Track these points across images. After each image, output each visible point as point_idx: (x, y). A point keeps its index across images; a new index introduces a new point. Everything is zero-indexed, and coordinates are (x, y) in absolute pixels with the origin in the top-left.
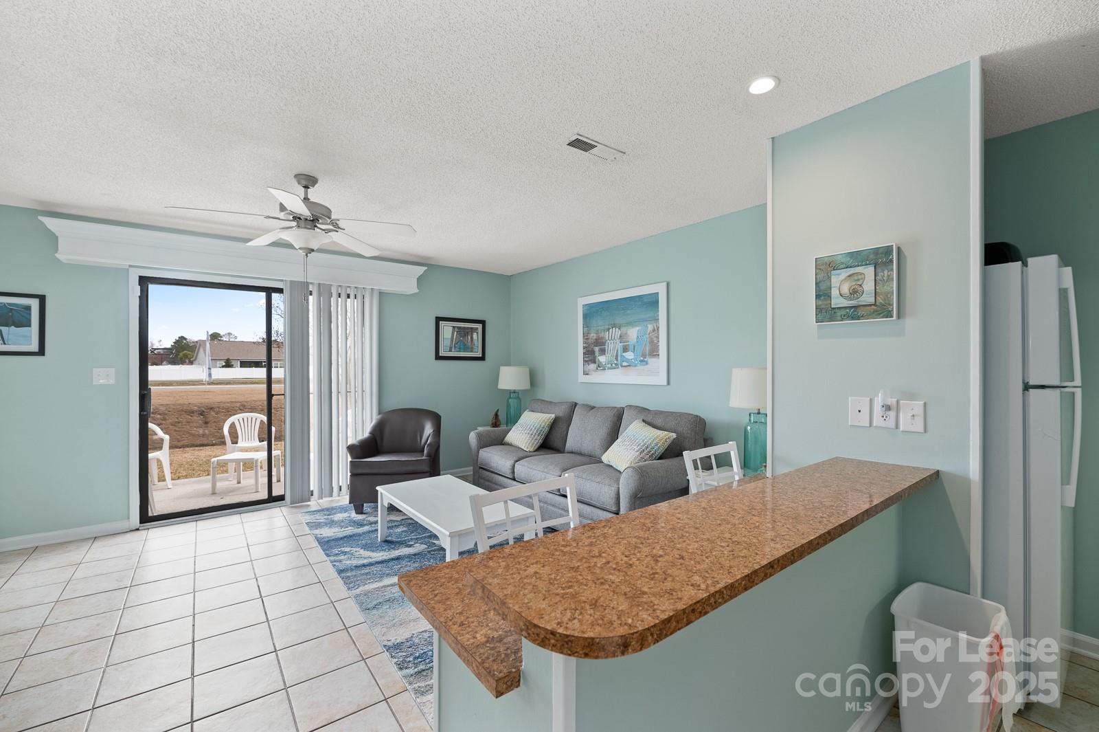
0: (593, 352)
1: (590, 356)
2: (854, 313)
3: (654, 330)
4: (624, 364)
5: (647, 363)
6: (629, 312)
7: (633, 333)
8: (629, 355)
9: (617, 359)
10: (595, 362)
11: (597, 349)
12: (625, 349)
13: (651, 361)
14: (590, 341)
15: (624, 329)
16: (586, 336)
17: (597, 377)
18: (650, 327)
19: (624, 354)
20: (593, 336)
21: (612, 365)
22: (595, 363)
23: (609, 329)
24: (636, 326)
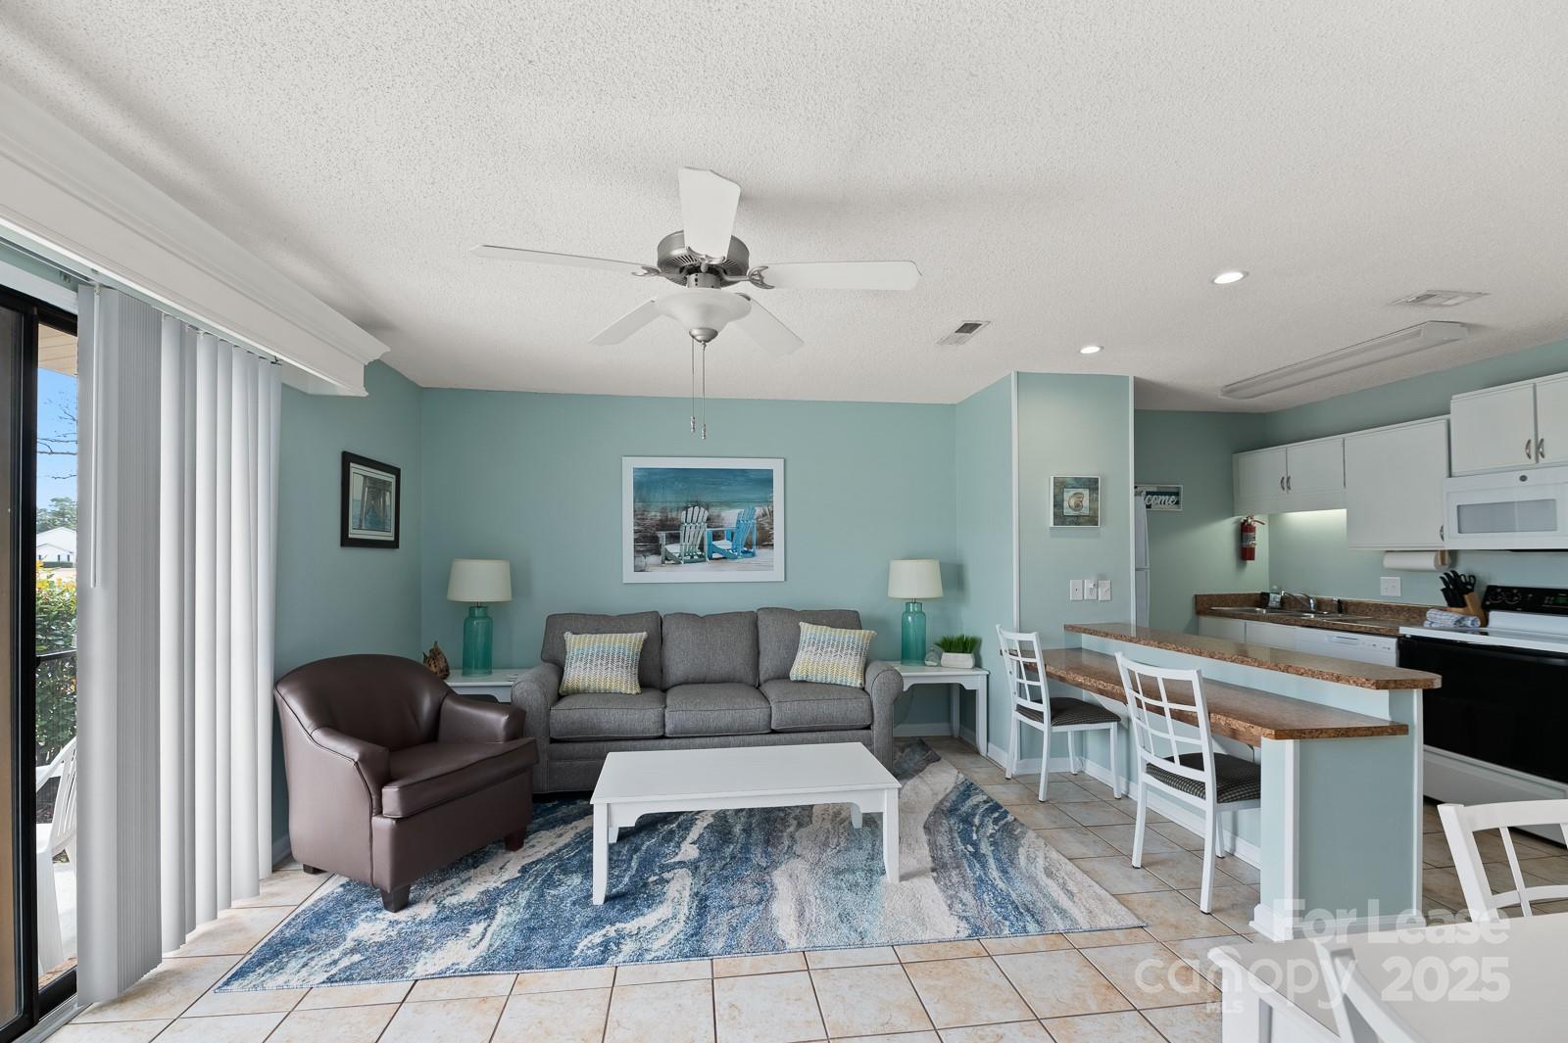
0: (655, 539)
1: (648, 542)
2: (1077, 520)
3: (764, 515)
4: (715, 556)
5: (753, 555)
6: (723, 488)
7: (730, 517)
8: (724, 544)
9: (701, 548)
10: (658, 553)
11: (662, 535)
12: (717, 536)
13: (761, 553)
14: (648, 522)
15: (714, 511)
16: (639, 516)
17: (660, 574)
18: (759, 511)
19: (714, 543)
20: (655, 514)
21: (692, 557)
22: (660, 554)
23: (686, 508)
24: (735, 507)
